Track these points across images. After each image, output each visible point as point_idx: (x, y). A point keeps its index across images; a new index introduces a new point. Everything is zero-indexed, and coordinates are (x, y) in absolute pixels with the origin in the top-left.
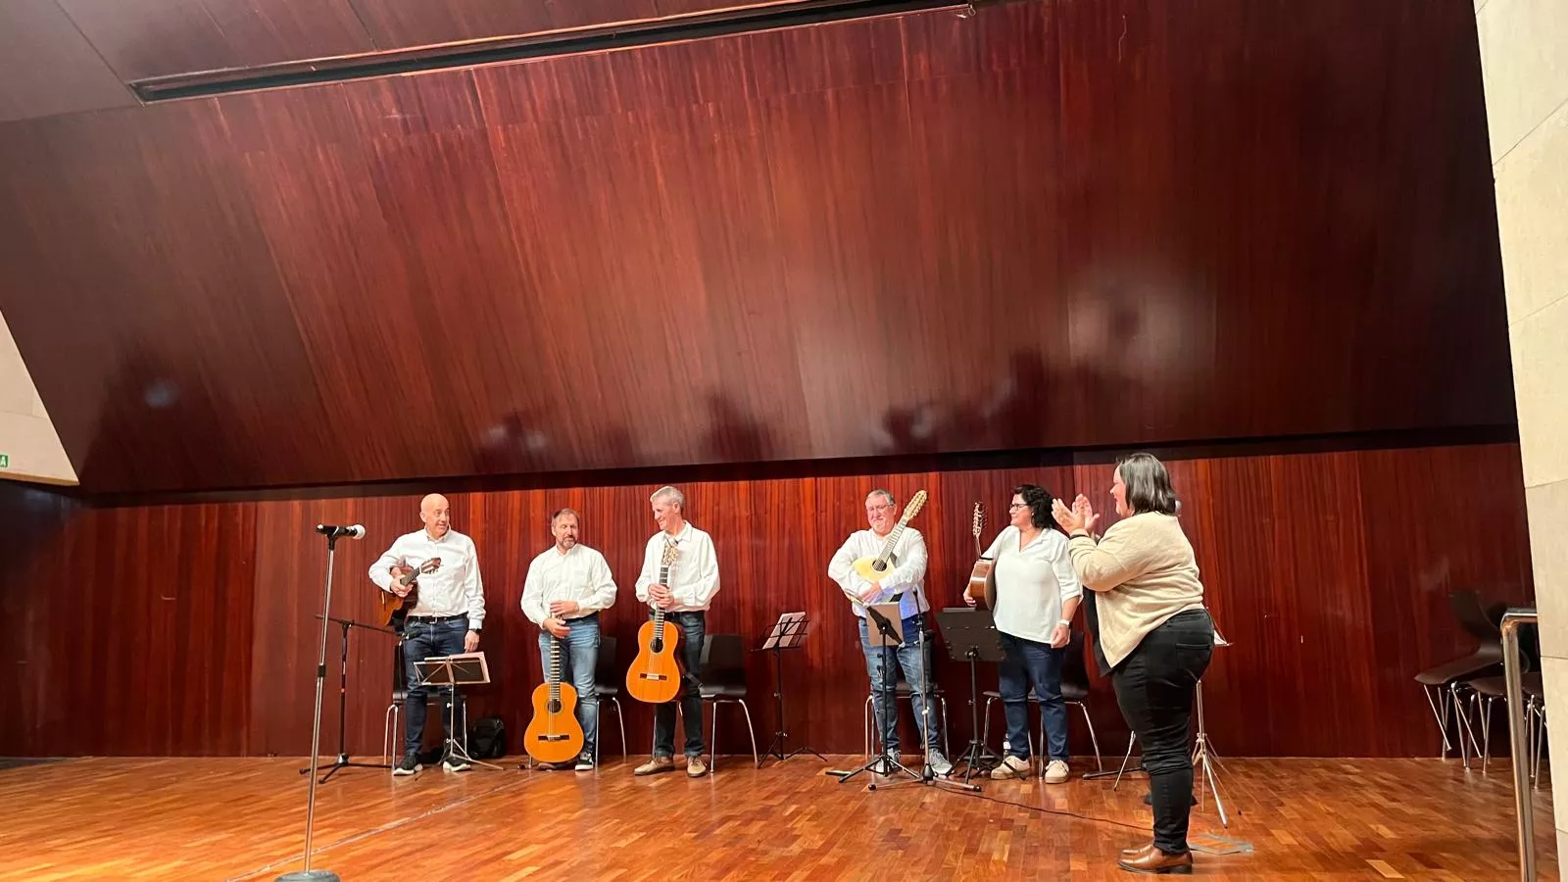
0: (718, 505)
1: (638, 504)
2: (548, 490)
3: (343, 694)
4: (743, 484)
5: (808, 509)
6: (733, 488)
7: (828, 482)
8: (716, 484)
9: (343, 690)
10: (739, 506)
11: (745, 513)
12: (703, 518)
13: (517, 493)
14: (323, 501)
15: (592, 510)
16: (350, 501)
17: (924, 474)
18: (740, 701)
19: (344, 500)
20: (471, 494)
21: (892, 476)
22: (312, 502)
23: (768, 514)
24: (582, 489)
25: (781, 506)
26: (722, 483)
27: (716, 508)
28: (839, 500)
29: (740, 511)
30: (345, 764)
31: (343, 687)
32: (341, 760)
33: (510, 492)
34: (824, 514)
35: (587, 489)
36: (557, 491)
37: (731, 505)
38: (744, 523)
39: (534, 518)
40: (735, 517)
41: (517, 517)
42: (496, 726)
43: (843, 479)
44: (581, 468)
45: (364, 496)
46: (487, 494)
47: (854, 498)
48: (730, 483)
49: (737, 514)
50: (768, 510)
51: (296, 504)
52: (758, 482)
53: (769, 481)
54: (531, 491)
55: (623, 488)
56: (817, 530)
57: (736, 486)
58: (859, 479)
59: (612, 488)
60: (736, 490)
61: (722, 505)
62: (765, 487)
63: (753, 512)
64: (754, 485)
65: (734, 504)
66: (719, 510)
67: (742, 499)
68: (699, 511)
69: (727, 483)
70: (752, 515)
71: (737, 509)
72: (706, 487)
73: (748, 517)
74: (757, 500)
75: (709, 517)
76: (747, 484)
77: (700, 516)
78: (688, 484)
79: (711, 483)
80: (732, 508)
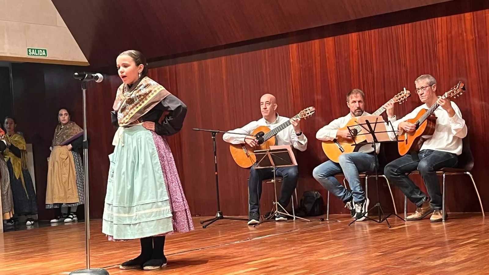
0: (451, 32)
1: (395, 39)
2: (336, 37)
3: (217, 175)
4: (468, 15)
6: (461, 20)
8: (448, 17)
9: (216, 173)
10: (466, 32)
11: (470, 37)
12: (440, 44)
13: (317, 41)
14: (209, 60)
15: (365, 46)
16: (223, 59)
18: (468, 173)
19: (220, 58)
20: (290, 45)
22: (203, 61)
24: (357, 33)
26: (453, 16)
27: (449, 36)
29: (467, 36)
30: (221, 218)
31: (217, 171)
32: (219, 215)
33: (313, 41)
35: (361, 33)
36: (341, 37)
37: (460, 32)
39: (328, 57)
40: (463, 41)
41: (318, 58)
42: (315, 196)
44: (353, 18)
45: (230, 54)
46: (299, 44)
48: (458, 15)
49: (465, 38)
51: (195, 63)
52: (479, 12)
54: (325, 39)
55: (384, 29)
57: (463, 18)
59: (376, 30)
60: (463, 21)
61: (453, 33)
62: (484, 15)
63: (477, 35)
64: (476, 15)
65: (462, 31)
66: (451, 37)
67: (468, 27)
68: (437, 39)
69: (456, 16)
70: (475, 38)
71: (465, 34)
72: (441, 21)
73: (473, 39)
74: (479, 26)
75: (444, 43)
76: (471, 15)
77: (438, 43)
78: (428, 21)
79: (445, 18)
80: (461, 34)
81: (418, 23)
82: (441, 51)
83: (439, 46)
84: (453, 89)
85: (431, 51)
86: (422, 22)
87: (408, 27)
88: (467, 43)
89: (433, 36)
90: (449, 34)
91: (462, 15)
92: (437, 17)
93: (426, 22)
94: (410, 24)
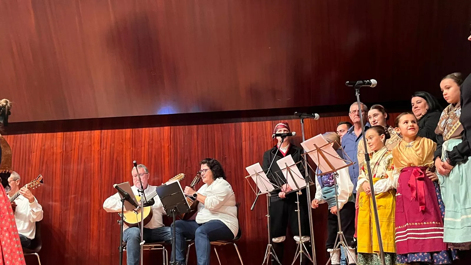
0: (44, 146)
4: (60, 134)
5: (96, 147)
7: (107, 133)
8: (44, 134)
10: (56, 146)
11: (59, 151)
12: (35, 153)
17: (162, 128)
21: (144, 129)
23: (73, 151)
25: (81, 146)
26: (48, 134)
28: (114, 143)
34: (104, 150)
37: (52, 145)
38: (59, 157)
40: (53, 153)
43: (117, 130)
47: (123, 141)
49: (55, 151)
50: (73, 148)
52: (68, 133)
53: (74, 133)
56: (100, 159)
57: (55, 136)
58: (125, 131)
60: (55, 138)
61: (46, 146)
62: (72, 136)
63: (64, 150)
64: (66, 135)
65: (54, 146)
66: (44, 150)
67: (59, 143)
68: (33, 150)
69: (50, 134)
70: (63, 151)
71: (55, 148)
72: (38, 137)
73: (61, 152)
74: (67, 143)
75: (38, 153)
76: (62, 134)
77: (33, 153)
78: (28, 135)
79: (41, 134)
80: (53, 147)
81: (20, 135)
82: (35, 158)
83: (33, 154)
84: (33, 181)
85: (27, 158)
86: (22, 135)
87: (11, 137)
88: (56, 155)
89: (30, 146)
90: (43, 146)
91: (55, 134)
92: (35, 133)
93: (26, 135)
94: (12, 136)
